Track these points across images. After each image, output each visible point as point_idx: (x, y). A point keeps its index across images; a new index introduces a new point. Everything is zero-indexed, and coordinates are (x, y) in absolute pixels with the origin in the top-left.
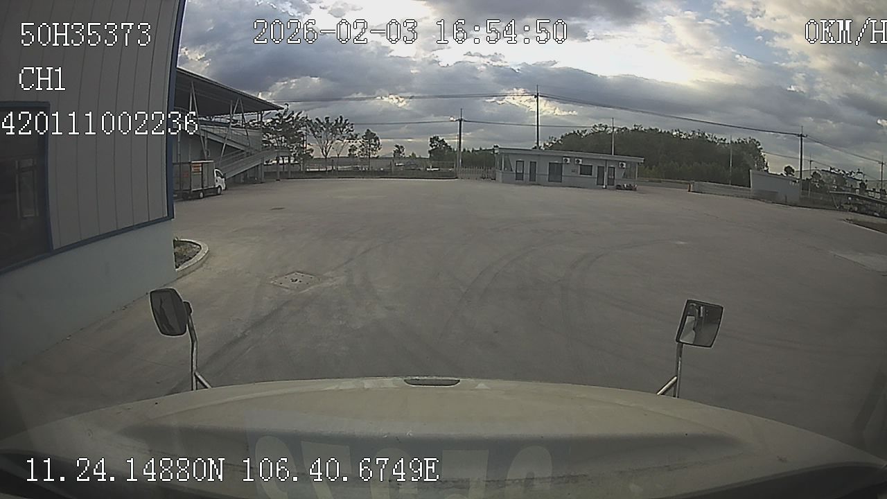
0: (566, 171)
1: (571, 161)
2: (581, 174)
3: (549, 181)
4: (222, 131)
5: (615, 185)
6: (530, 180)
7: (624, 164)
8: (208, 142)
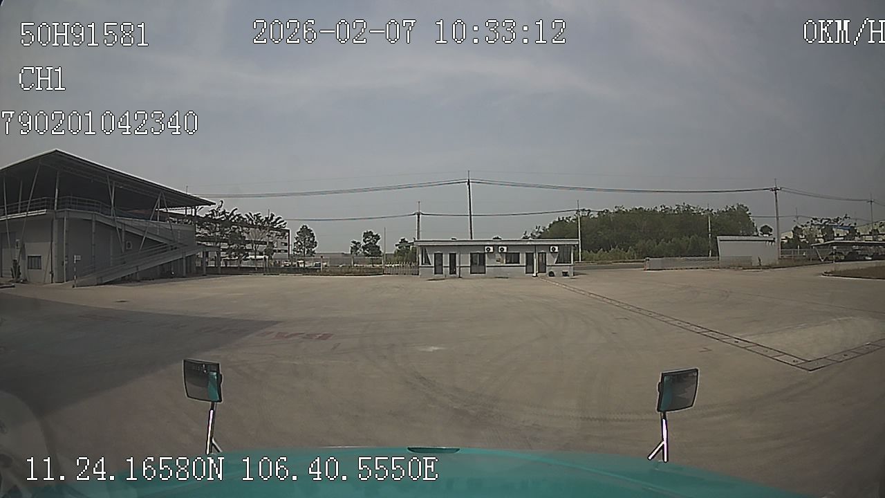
0: (488, 262)
1: (494, 249)
2: (506, 263)
3: (471, 273)
4: (142, 223)
5: (547, 272)
6: (450, 274)
7: (557, 248)
8: (126, 234)
